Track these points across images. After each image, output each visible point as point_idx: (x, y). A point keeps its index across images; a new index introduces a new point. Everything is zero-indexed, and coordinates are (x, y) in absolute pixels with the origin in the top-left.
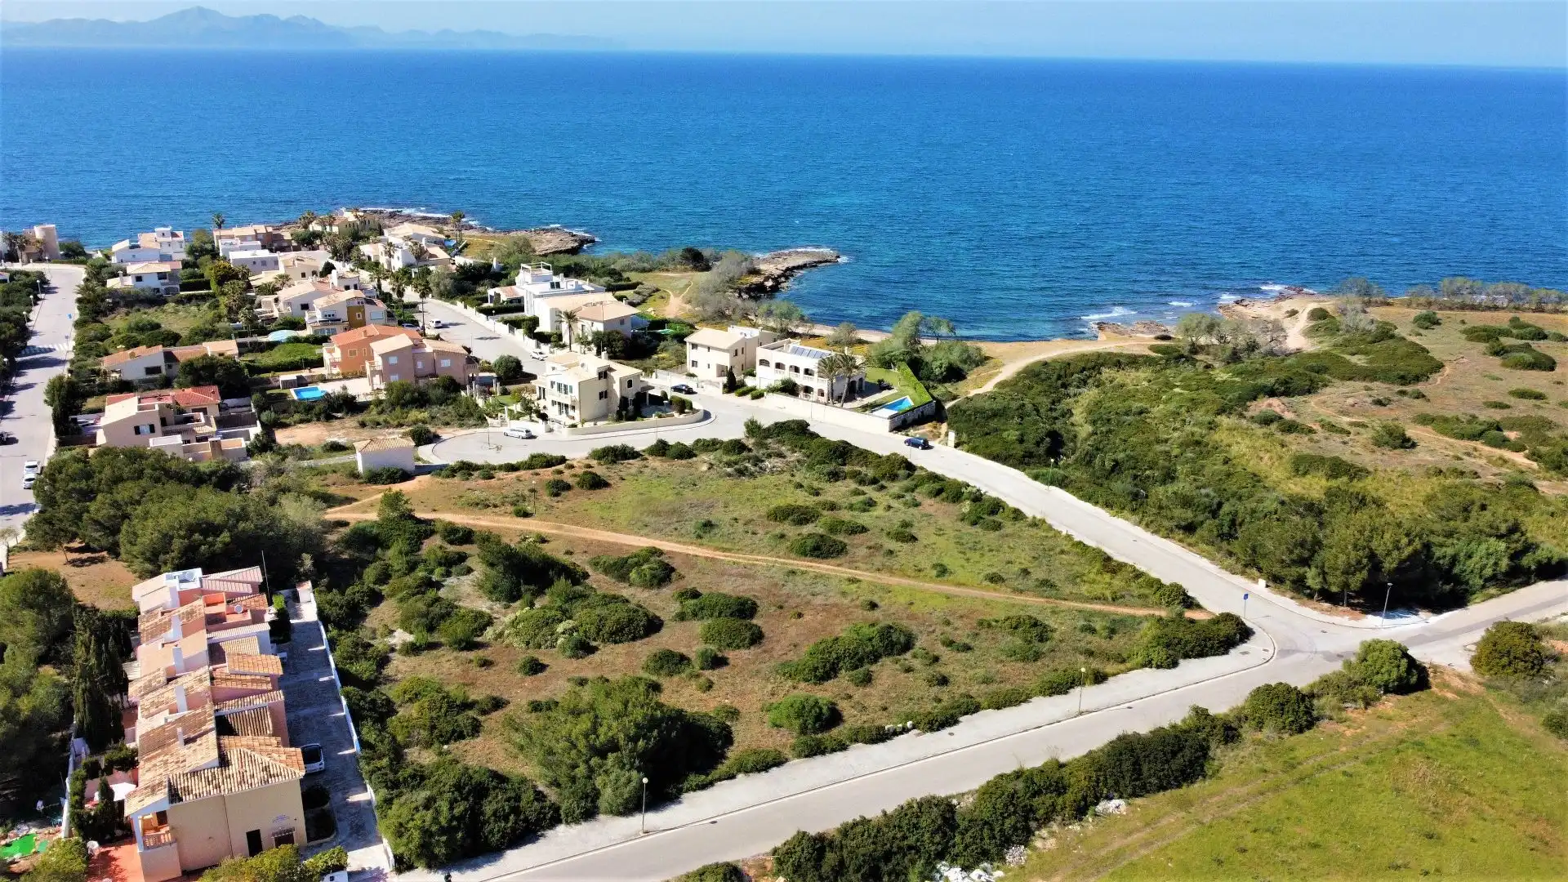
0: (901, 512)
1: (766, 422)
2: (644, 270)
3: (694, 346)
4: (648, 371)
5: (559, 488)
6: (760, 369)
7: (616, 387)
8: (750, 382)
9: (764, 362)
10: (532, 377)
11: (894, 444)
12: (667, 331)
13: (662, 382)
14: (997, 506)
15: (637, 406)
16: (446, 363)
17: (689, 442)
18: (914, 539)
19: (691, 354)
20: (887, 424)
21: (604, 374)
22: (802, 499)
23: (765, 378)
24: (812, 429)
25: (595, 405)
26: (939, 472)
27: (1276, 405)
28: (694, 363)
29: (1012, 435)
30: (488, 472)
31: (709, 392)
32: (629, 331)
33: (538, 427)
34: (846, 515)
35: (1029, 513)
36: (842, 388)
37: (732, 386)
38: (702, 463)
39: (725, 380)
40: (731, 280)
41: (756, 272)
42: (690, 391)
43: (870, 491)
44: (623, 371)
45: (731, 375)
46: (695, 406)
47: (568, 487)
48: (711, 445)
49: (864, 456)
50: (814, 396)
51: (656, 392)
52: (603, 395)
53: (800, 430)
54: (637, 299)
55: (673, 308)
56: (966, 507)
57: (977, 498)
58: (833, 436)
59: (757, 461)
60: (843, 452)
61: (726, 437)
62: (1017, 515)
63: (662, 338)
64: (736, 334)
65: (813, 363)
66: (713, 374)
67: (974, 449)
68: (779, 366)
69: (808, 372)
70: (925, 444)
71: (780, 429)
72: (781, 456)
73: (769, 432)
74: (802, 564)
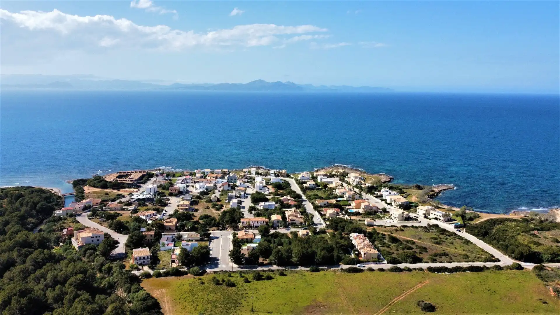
0: (452, 240)
1: (431, 224)
2: (406, 189)
3: (419, 209)
4: (410, 213)
5: (396, 230)
6: (431, 214)
7: (405, 215)
8: (429, 217)
9: (432, 213)
10: (389, 212)
11: (455, 230)
12: (412, 205)
13: (412, 215)
14: (469, 241)
15: (408, 219)
16: (374, 208)
17: (417, 226)
18: (453, 244)
19: (418, 210)
20: (453, 227)
21: (403, 213)
22: (436, 236)
23: (431, 216)
24: (439, 226)
25: (401, 218)
26: (461, 235)
27: (536, 232)
28: (418, 212)
29: (476, 231)
30: (385, 227)
31: (421, 218)
32: (405, 204)
33: (391, 221)
34: (443, 240)
35: (474, 243)
36: (446, 220)
37: (425, 217)
38: (420, 229)
39: (424, 216)
40: (427, 193)
41: (433, 191)
42: (417, 217)
43: (448, 237)
44: (406, 213)
45: (425, 215)
46: (418, 220)
47: (398, 230)
48: (421, 227)
49: (448, 231)
50: (441, 221)
51: (411, 217)
52: (402, 216)
53: (437, 226)
54: (406, 196)
55: (414, 199)
56: (463, 241)
57: (466, 240)
58: (443, 228)
59: (429, 230)
60: (444, 231)
61: (424, 226)
62: (472, 243)
63: (412, 206)
64: (427, 207)
65: (441, 215)
66: (422, 214)
67: (468, 233)
68: (435, 214)
69: (440, 216)
70: (460, 231)
71: (434, 226)
72: (433, 230)
73: (431, 226)
74: (434, 245)
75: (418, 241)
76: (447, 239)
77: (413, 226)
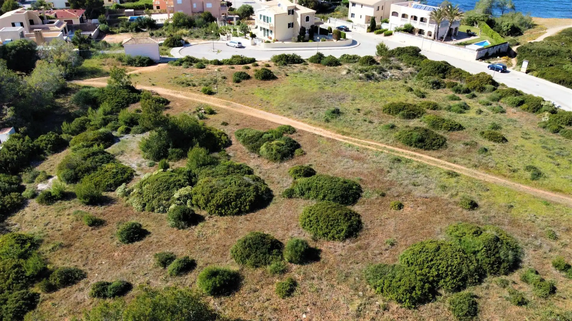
1: (391, 48)
3: (353, 4)
6: (392, 19)
7: (299, 20)
8: (384, 26)
9: (395, 14)
15: (311, 35)
16: (209, 6)
17: (338, 56)
19: (352, 10)
20: (474, 55)
21: (292, 11)
22: (411, 99)
23: (395, 22)
24: (422, 53)
25: (285, 33)
28: (352, 15)
31: (358, 31)
33: (248, 42)
34: (445, 115)
36: (444, 31)
37: (373, 27)
38: (344, 69)
39: (369, 25)
43: (464, 98)
44: (304, 11)
45: (373, 22)
46: (348, 37)
48: (353, 59)
49: (459, 73)
50: (426, 35)
51: (325, 28)
52: (290, 25)
53: (415, 52)
56: (546, 116)
57: (554, 110)
58: (437, 58)
59: (382, 71)
60: (444, 69)
61: (363, 55)
65: (426, 15)
66: (363, 21)
68: (404, 16)
69: (422, 20)
70: (504, 70)
71: (401, 51)
72: (399, 68)
73: (392, 53)
74: (407, 153)
76: (465, 108)
77: (319, 59)
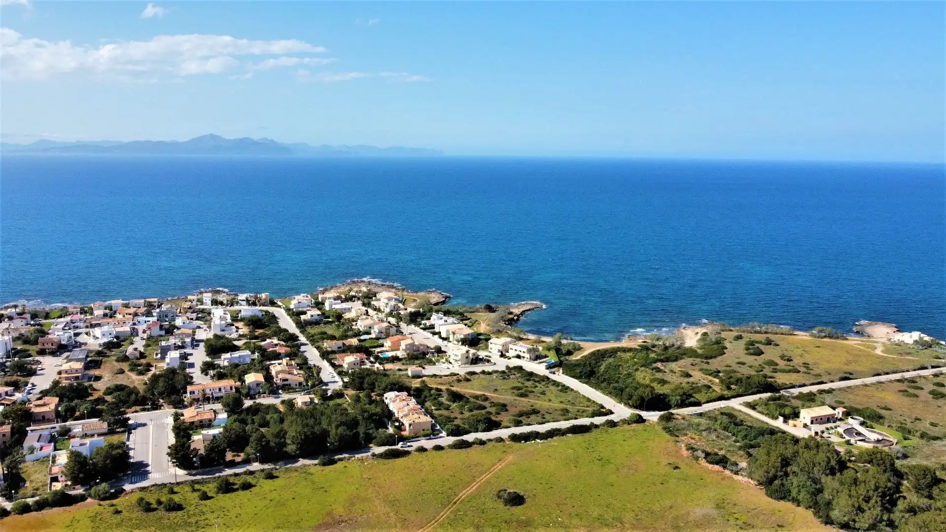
0: (544, 388)
1: (511, 366)
2: (471, 312)
3: (491, 343)
4: (478, 350)
5: (459, 381)
6: (510, 351)
7: (471, 355)
8: (507, 354)
9: (511, 349)
10: (445, 352)
11: (546, 373)
12: (482, 337)
13: (482, 354)
14: (568, 388)
15: (476, 361)
16: (421, 347)
17: (490, 371)
18: (545, 394)
19: (490, 346)
20: (544, 367)
21: (467, 352)
22: (520, 385)
23: (511, 353)
24: (524, 368)
25: (465, 360)
26: (555, 380)
27: (659, 365)
28: (491, 348)
29: (578, 371)
30: (441, 377)
31: (495, 357)
32: (470, 337)
33: (450, 366)
34: (530, 389)
35: (575, 389)
36: (533, 357)
37: (502, 355)
38: (494, 376)
39: (500, 353)
40: (502, 317)
41: (511, 313)
42: (490, 357)
44: (472, 351)
45: (502, 352)
46: (492, 361)
47: (461, 381)
48: (496, 372)
49: (537, 375)
50: (526, 359)
51: (481, 357)
52: (467, 357)
53: (520, 369)
54: (470, 324)
55: (483, 328)
56: (560, 388)
57: (564, 386)
58: (529, 370)
59: (508, 376)
60: (531, 374)
61: (500, 370)
62: (572, 390)
63: (481, 339)
64: (504, 340)
65: (525, 350)
66: (496, 352)
67: (567, 375)
68: (516, 350)
69: (524, 352)
70: (554, 373)
71: (515, 368)
72: (514, 374)
73: (512, 369)
74: (517, 398)
75: (492, 395)
76: (537, 387)
77: (483, 372)
